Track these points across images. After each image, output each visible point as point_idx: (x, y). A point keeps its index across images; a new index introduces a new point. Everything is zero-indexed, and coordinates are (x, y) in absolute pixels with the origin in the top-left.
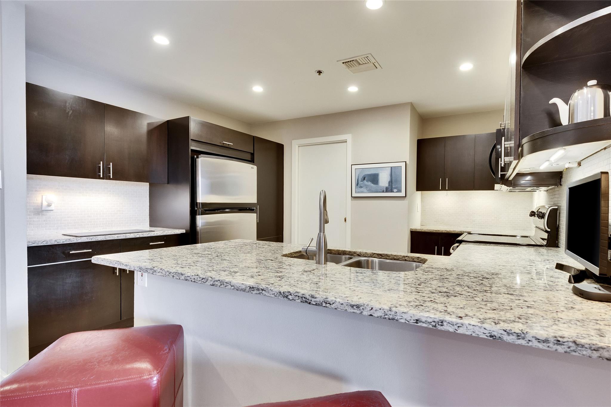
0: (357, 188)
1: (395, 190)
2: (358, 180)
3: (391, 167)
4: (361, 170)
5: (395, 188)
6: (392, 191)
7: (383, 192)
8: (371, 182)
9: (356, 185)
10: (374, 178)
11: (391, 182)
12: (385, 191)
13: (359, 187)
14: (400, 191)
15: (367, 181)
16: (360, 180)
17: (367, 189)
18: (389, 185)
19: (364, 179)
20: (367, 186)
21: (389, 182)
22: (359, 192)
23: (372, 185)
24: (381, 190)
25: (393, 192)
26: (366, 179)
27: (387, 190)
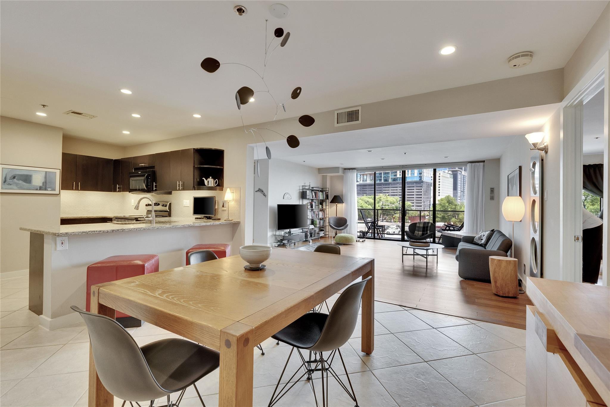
0: (4, 185)
1: (49, 189)
2: (5, 178)
3: (46, 172)
4: (10, 170)
5: (49, 188)
6: (46, 189)
7: (37, 190)
8: (22, 181)
9: (3, 182)
10: (27, 179)
11: (45, 183)
12: (38, 189)
13: (7, 184)
14: (54, 190)
15: (18, 180)
16: (8, 178)
17: (17, 187)
18: (43, 185)
19: (14, 178)
20: (17, 184)
21: (43, 183)
22: (6, 189)
23: (24, 183)
24: (34, 188)
25: (48, 190)
26: (16, 178)
27: (41, 188)
